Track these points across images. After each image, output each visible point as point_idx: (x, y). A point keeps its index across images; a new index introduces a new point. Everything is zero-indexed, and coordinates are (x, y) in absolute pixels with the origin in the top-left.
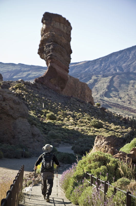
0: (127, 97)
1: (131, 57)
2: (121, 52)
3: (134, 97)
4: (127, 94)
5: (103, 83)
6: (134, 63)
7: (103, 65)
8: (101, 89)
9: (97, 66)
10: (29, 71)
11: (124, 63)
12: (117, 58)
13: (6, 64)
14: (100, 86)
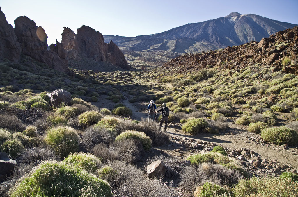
0: (189, 52)
1: (185, 30)
2: (178, 28)
3: (194, 52)
4: (189, 50)
5: (172, 43)
6: (187, 34)
7: (168, 35)
8: (171, 47)
9: (165, 35)
10: (122, 39)
11: (181, 34)
12: (177, 31)
13: (109, 36)
14: (170, 45)
